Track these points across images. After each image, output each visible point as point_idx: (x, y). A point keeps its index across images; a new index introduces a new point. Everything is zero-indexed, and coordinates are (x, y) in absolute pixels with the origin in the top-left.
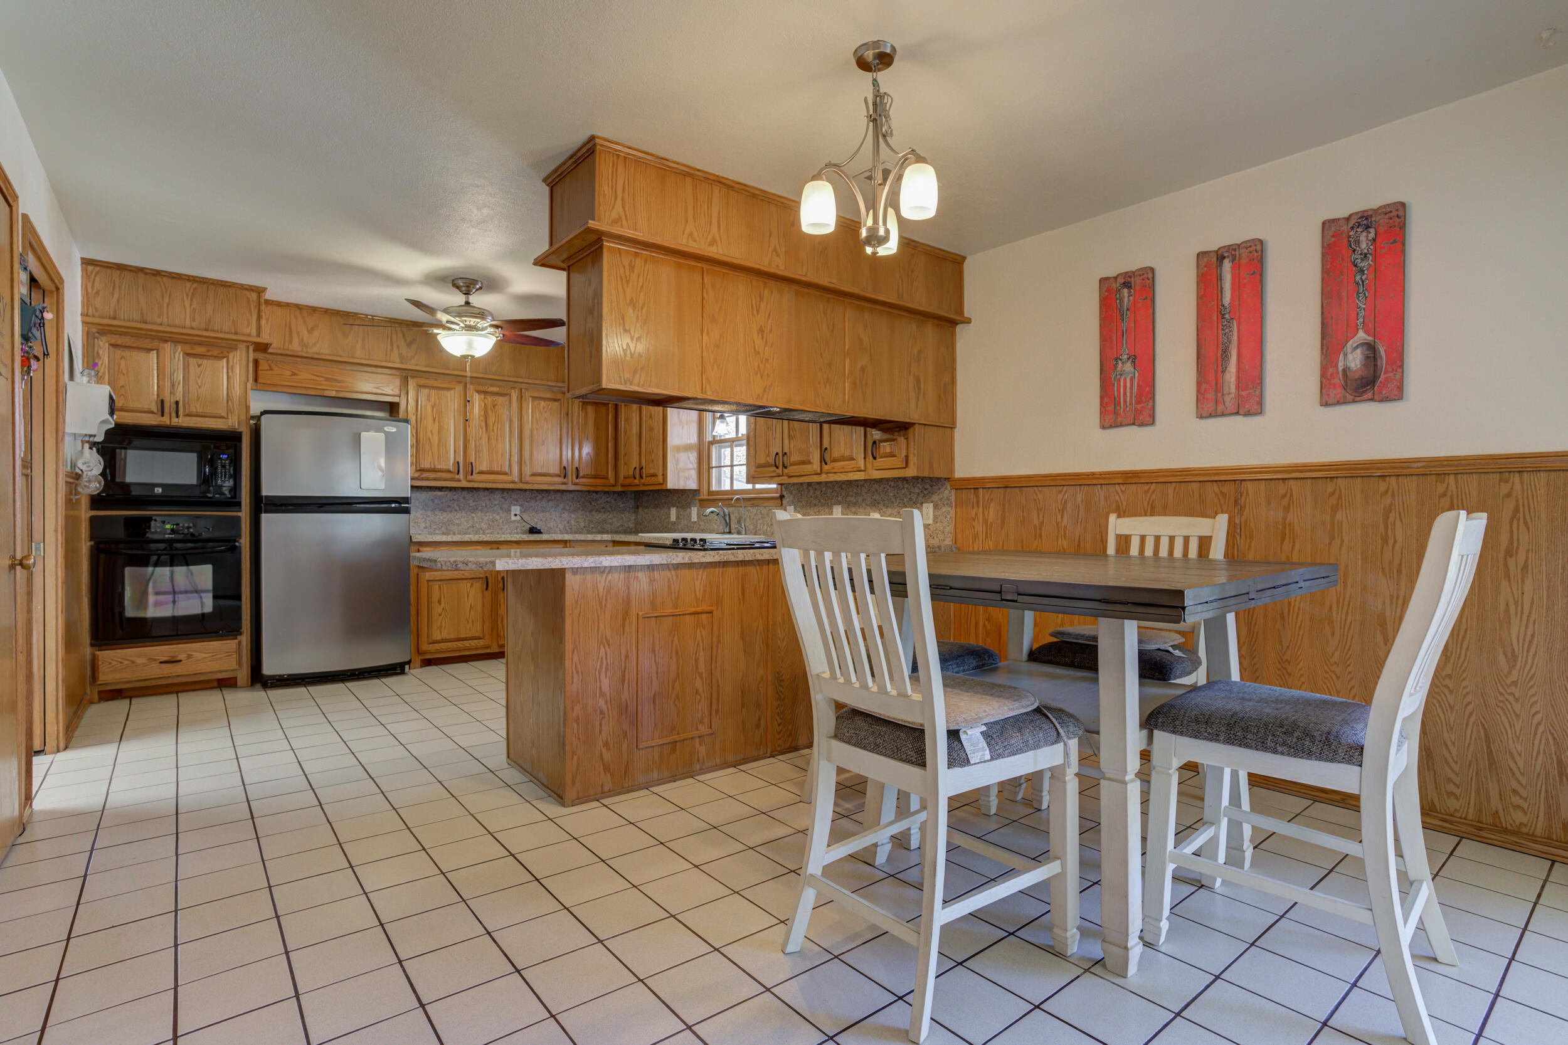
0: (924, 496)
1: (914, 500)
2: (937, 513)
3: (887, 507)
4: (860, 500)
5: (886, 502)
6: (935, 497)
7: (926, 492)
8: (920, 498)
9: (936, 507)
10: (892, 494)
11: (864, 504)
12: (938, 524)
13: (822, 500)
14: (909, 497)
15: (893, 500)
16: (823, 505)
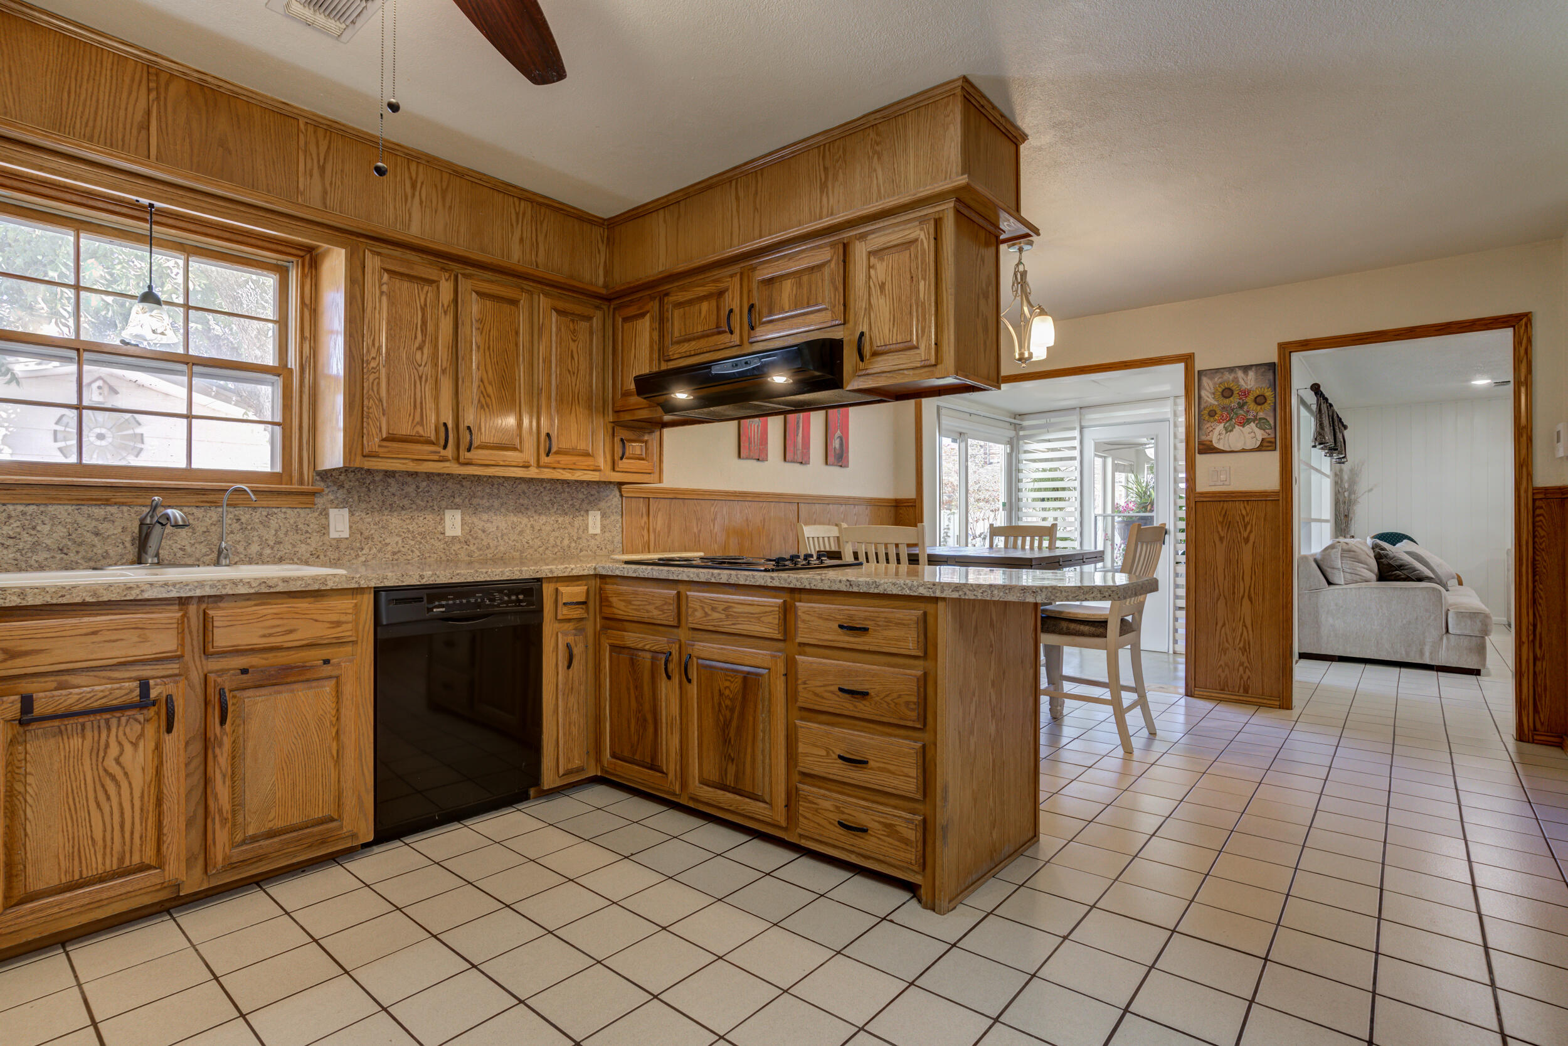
0: (590, 503)
1: (577, 507)
2: (605, 522)
3: (540, 514)
4: (496, 503)
5: (539, 507)
6: (603, 504)
7: (591, 499)
8: (585, 506)
9: (603, 515)
10: (547, 499)
11: (503, 510)
12: (606, 534)
13: (419, 502)
14: (570, 503)
15: (549, 505)
16: (421, 509)
